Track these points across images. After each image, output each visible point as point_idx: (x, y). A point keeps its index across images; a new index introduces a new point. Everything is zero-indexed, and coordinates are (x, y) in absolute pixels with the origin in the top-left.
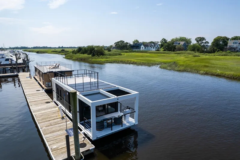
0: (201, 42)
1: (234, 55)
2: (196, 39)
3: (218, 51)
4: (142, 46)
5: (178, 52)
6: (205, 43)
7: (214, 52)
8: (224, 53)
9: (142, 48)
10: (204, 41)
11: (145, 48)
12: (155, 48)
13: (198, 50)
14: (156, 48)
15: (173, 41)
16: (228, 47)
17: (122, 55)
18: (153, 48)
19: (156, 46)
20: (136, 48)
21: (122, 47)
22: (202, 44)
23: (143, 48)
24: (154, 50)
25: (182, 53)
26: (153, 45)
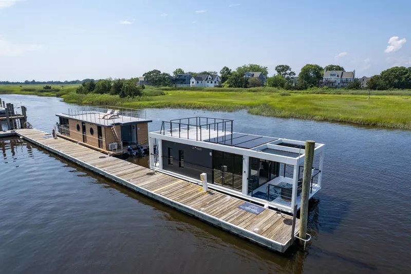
0: (284, 73)
1: (334, 93)
2: (276, 69)
3: (311, 87)
4: (193, 80)
5: (252, 88)
6: (290, 74)
7: (306, 88)
8: (319, 90)
9: (193, 83)
10: (288, 72)
11: (198, 83)
12: (213, 82)
13: (282, 86)
14: (215, 82)
15: (243, 71)
16: (324, 80)
17: (164, 94)
18: (210, 82)
19: (216, 80)
20: (182, 83)
21: (156, 81)
22: (286, 76)
23: (195, 83)
24: (212, 86)
25: (260, 91)
26: (210, 78)
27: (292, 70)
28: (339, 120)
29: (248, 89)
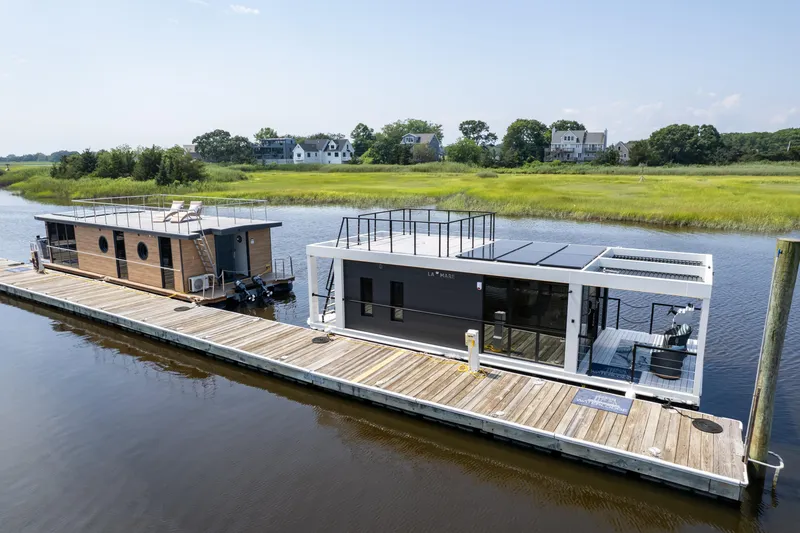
0: (476, 135)
1: (573, 171)
2: (461, 128)
3: (530, 161)
4: (298, 150)
5: (419, 166)
6: (487, 138)
7: (520, 164)
8: (546, 166)
9: (299, 155)
10: (484, 133)
11: (309, 155)
12: (340, 154)
13: (475, 160)
14: (344, 155)
15: (396, 133)
16: (553, 148)
17: (246, 179)
18: (333, 154)
19: (345, 149)
20: (275, 157)
21: (222, 153)
22: (481, 141)
23: (303, 155)
24: (337, 161)
26: (333, 147)
27: (491, 131)
28: (619, 218)
29: (413, 166)
